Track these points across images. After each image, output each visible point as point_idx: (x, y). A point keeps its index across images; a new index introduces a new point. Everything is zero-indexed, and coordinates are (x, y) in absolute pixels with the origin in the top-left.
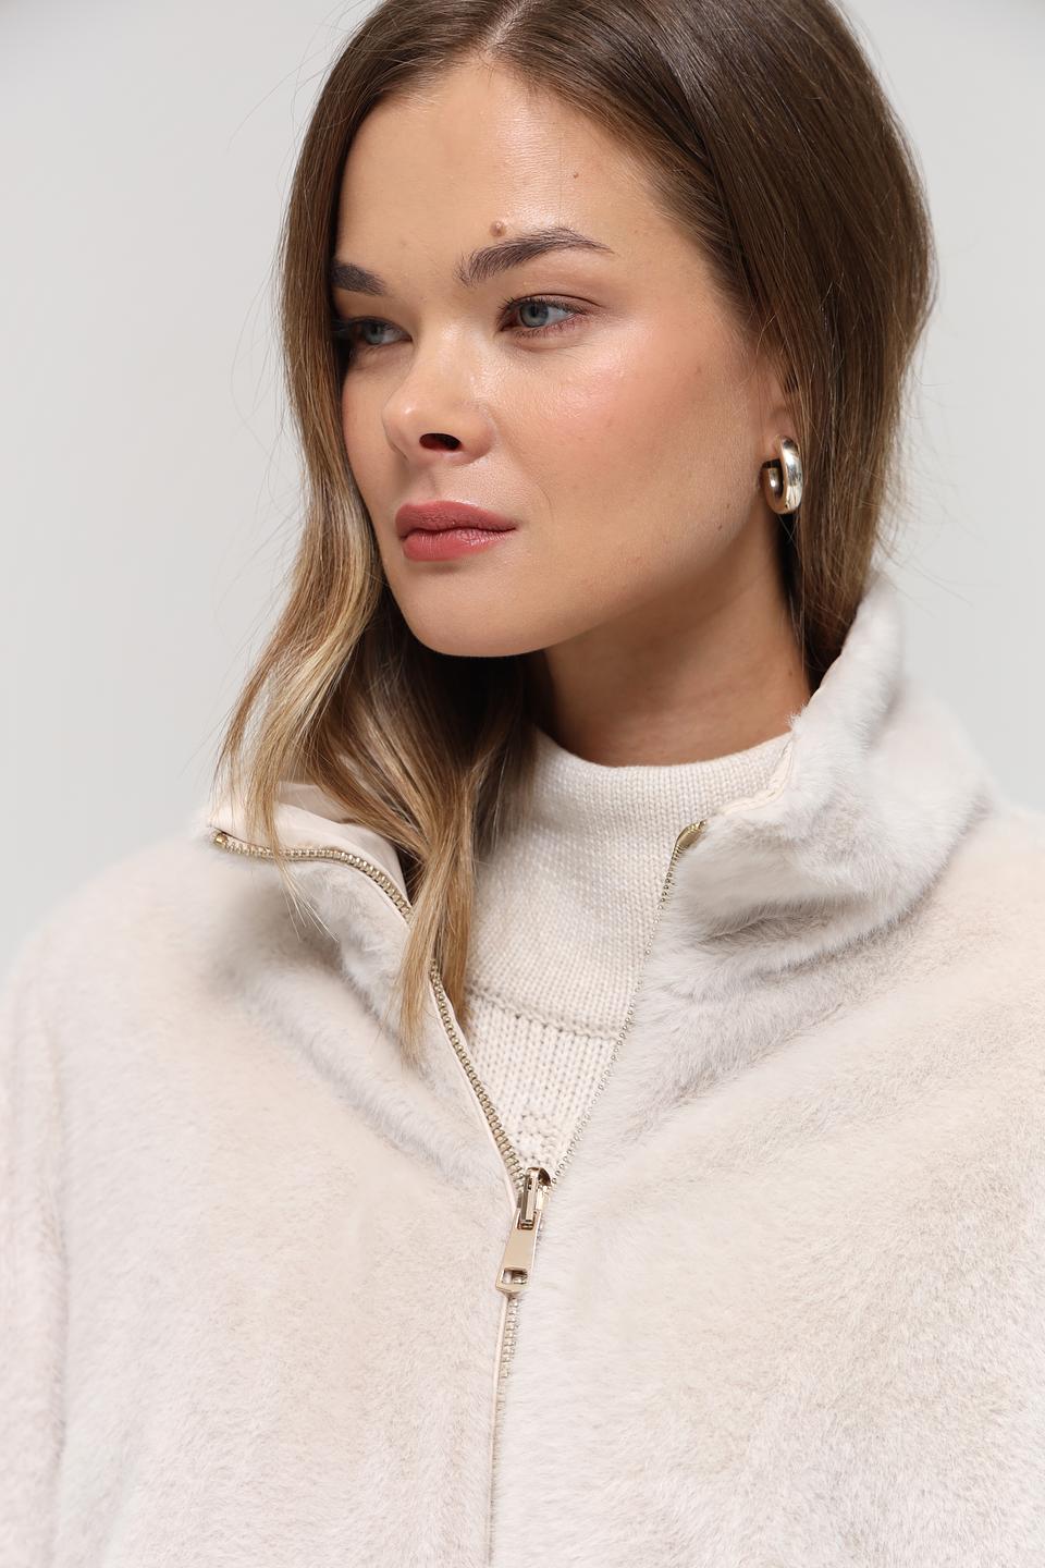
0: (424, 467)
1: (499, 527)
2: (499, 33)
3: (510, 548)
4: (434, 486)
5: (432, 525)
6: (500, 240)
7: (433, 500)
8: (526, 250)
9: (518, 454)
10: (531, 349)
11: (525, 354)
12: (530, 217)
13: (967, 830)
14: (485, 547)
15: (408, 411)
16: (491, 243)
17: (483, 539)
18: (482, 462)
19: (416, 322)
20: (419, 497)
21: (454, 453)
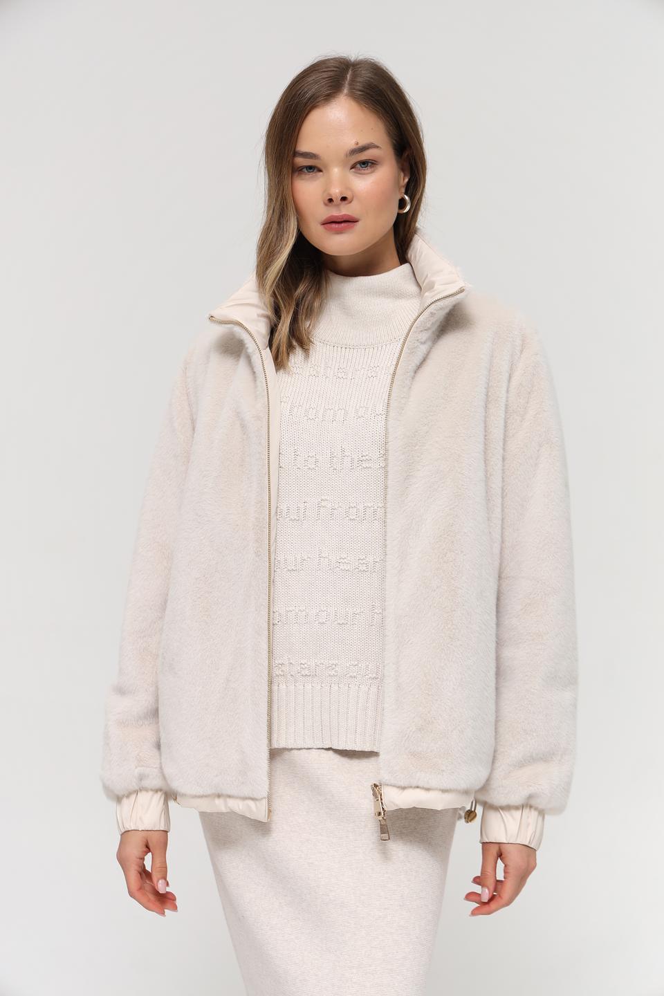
1: (354, 221)
4: (341, 211)
6: (358, 146)
7: (341, 214)
8: (363, 149)
9: (359, 202)
10: (360, 174)
14: (352, 227)
16: (354, 147)
17: (351, 224)
18: (352, 204)
19: (327, 169)
20: (335, 213)
21: (346, 202)
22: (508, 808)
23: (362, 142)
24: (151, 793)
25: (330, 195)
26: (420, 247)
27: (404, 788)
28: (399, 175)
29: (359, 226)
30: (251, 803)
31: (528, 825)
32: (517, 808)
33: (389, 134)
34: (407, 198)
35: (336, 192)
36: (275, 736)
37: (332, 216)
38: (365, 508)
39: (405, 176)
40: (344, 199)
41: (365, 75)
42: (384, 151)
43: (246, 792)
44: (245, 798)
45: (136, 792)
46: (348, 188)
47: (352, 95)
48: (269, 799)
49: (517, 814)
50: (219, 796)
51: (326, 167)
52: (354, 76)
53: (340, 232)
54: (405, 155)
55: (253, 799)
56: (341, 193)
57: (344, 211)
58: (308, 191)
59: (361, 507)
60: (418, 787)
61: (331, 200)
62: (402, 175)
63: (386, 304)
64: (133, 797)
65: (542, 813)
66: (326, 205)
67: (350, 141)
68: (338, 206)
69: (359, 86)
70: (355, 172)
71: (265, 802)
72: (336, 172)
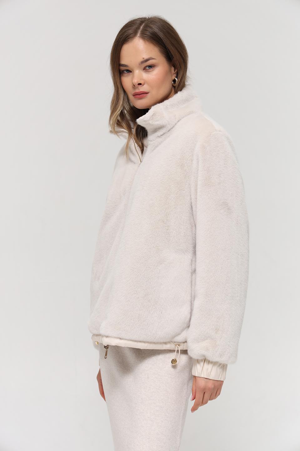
0: (137, 87)
1: (147, 93)
2: (139, 35)
3: (149, 95)
4: (139, 89)
5: (139, 94)
6: (144, 59)
7: (139, 91)
8: (147, 60)
9: (148, 84)
10: (148, 72)
11: (147, 72)
12: (146, 57)
13: (178, 122)
14: (146, 96)
15: (136, 81)
16: (143, 60)
17: (146, 95)
18: (145, 86)
19: (133, 71)
20: (137, 91)
21: (141, 85)
37: (136, 92)
42: (159, 60)
46: (142, 79)
56: (139, 82)
58: (127, 81)
61: (134, 85)
66: (133, 88)
70: (145, 71)
72: (137, 72)
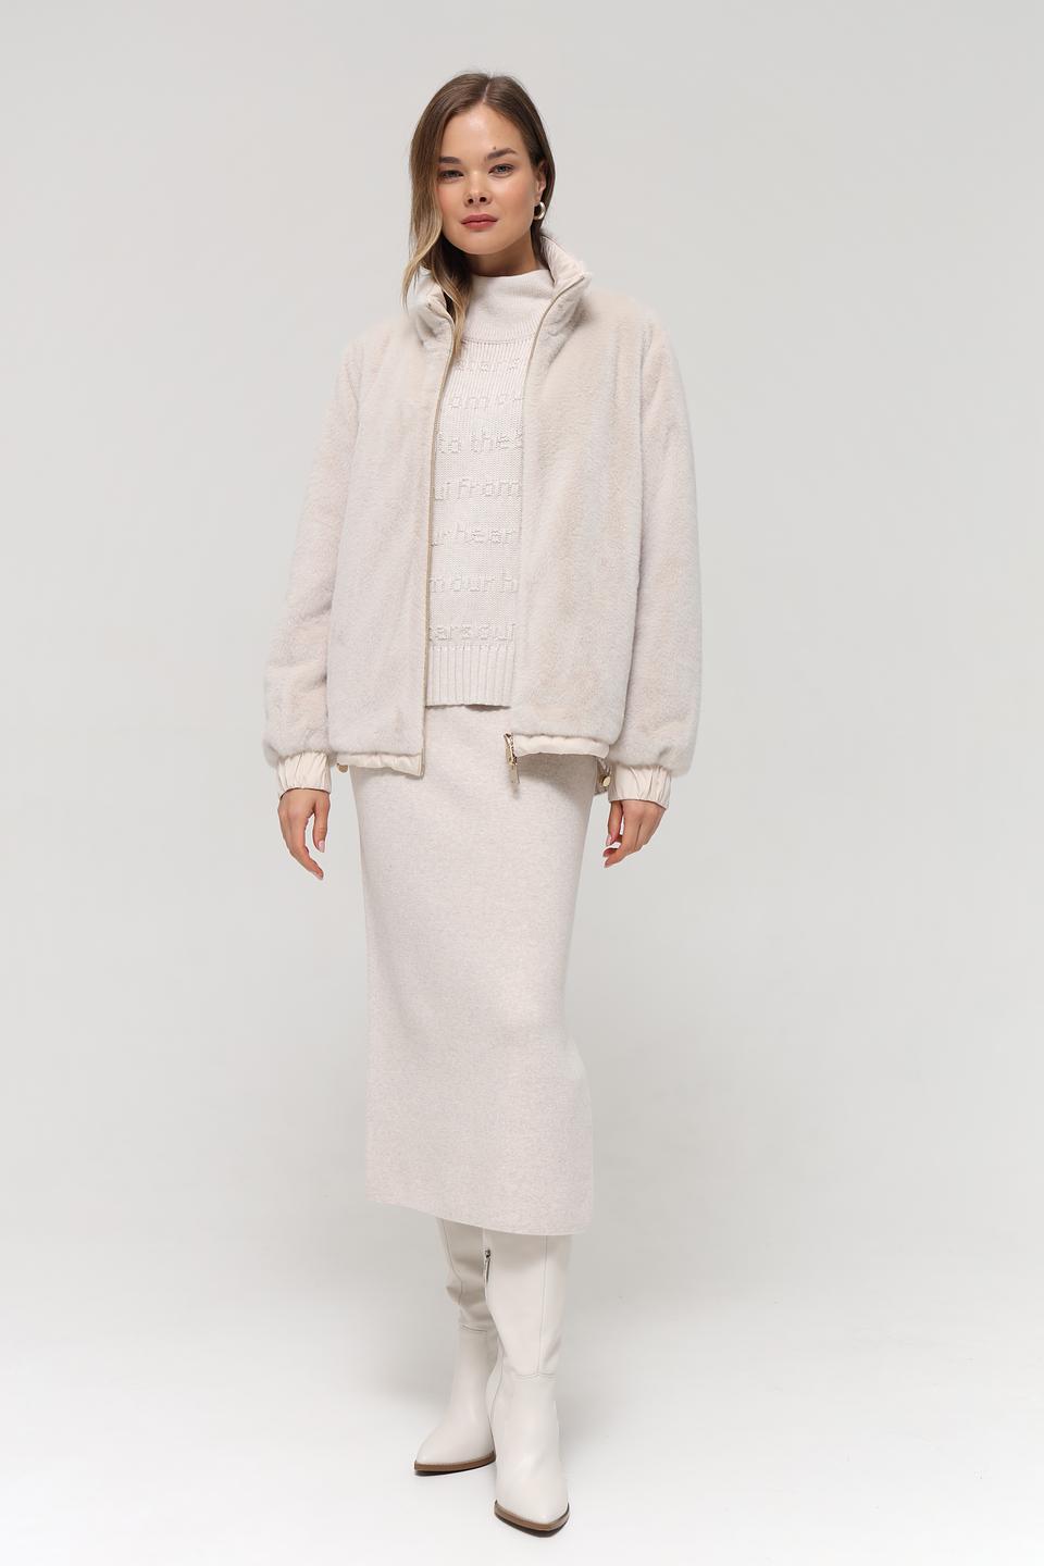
1: (494, 221)
4: (480, 210)
5: (477, 220)
6: (496, 151)
7: (479, 214)
8: (501, 153)
9: (500, 202)
10: (499, 177)
11: (497, 179)
14: (490, 226)
15: (477, 192)
16: (493, 151)
17: (491, 223)
18: (493, 204)
20: (475, 213)
21: (485, 202)
22: (639, 767)
23: (500, 147)
24: (314, 754)
25: (470, 195)
26: (554, 250)
27: (531, 736)
28: (535, 185)
29: (497, 225)
30: (406, 759)
31: (657, 783)
32: (648, 767)
33: (526, 143)
34: (542, 204)
35: (475, 192)
36: (430, 696)
37: (473, 216)
38: (501, 484)
39: (540, 185)
40: (483, 199)
41: (504, 87)
42: (521, 157)
43: (402, 750)
44: (399, 755)
45: (301, 753)
46: (486, 190)
47: (490, 104)
48: (423, 754)
49: (649, 773)
50: (376, 753)
51: (467, 172)
52: (492, 88)
53: (479, 230)
54: (541, 164)
55: (407, 755)
56: (480, 194)
57: (484, 210)
58: (451, 194)
59: (497, 484)
60: (543, 735)
61: (471, 201)
62: (538, 183)
63: (527, 303)
64: (298, 758)
65: (669, 773)
66: (466, 206)
67: (488, 146)
68: (477, 207)
69: (497, 96)
70: (493, 175)
71: (419, 758)
72: (476, 175)
